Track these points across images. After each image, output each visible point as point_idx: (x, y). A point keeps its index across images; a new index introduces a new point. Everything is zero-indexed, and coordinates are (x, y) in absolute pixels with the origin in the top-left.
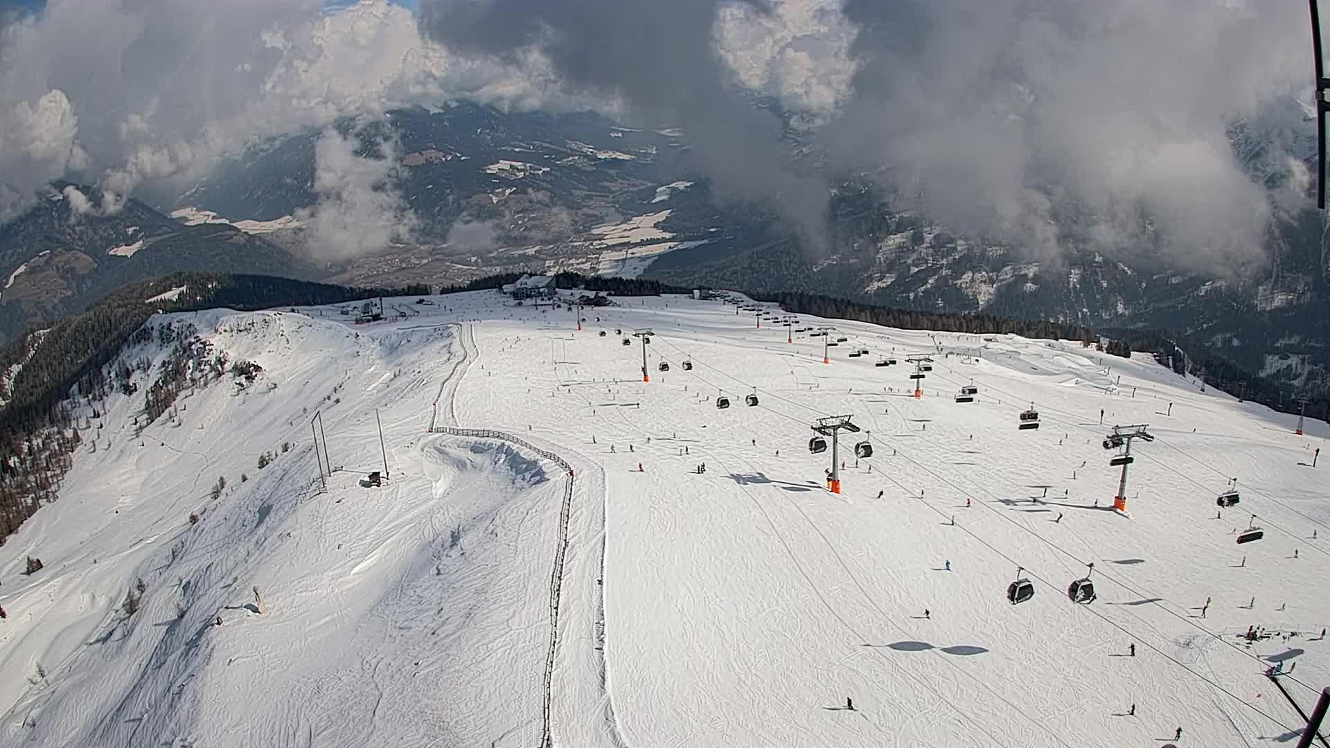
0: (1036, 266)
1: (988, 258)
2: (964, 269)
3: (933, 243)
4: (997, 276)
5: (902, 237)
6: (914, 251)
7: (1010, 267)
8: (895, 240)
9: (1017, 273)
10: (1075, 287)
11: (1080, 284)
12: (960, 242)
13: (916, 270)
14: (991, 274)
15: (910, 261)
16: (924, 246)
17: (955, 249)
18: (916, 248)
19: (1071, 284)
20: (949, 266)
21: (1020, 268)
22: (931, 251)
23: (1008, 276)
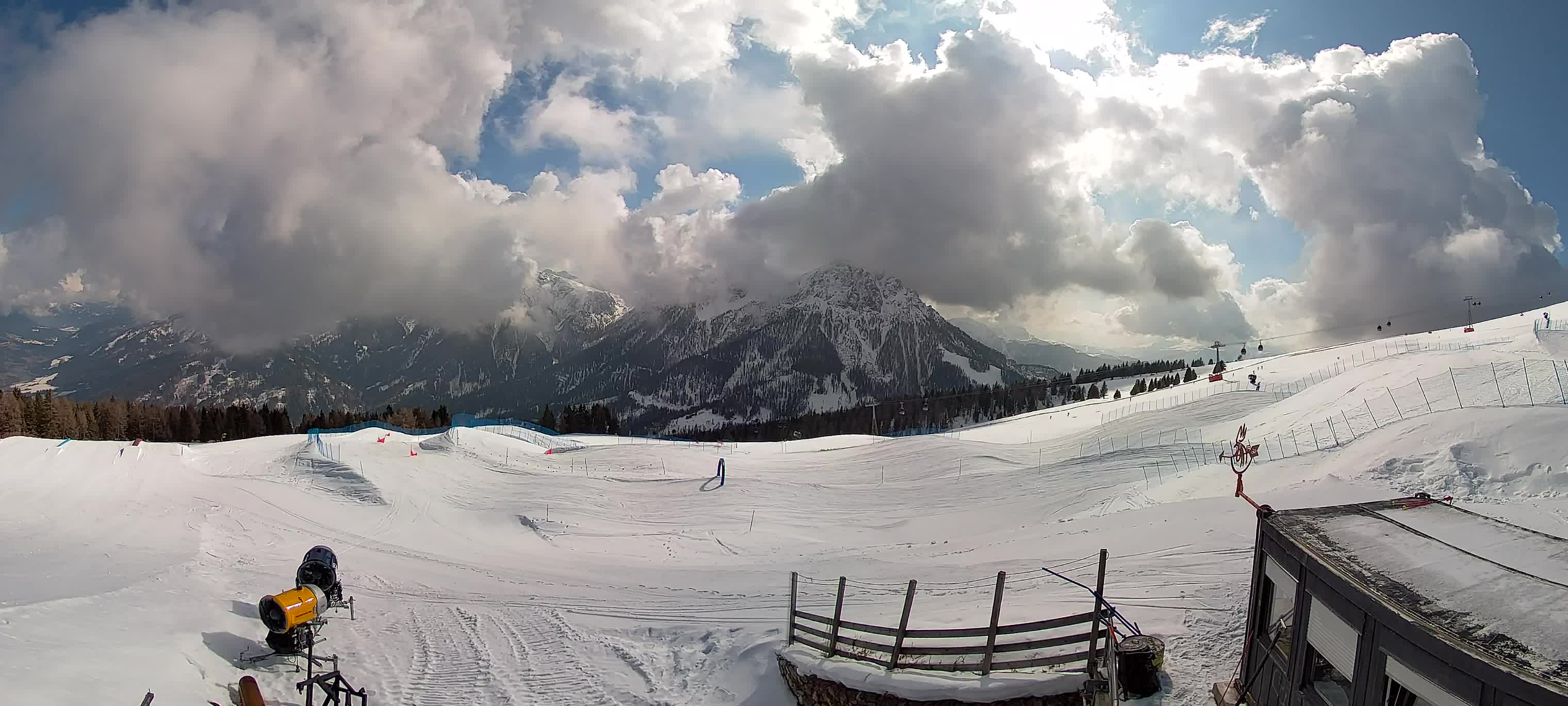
0: (284, 390)
1: (250, 388)
2: (233, 398)
3: (212, 381)
4: (257, 400)
5: (191, 379)
6: (199, 388)
7: (265, 393)
8: (188, 381)
9: (270, 397)
10: (312, 402)
11: (315, 399)
12: (229, 379)
13: (201, 400)
14: (252, 399)
15: (196, 395)
16: (205, 384)
17: (226, 384)
18: (200, 385)
19: (309, 400)
20: (222, 397)
21: (272, 393)
22: (210, 387)
23: (265, 399)
